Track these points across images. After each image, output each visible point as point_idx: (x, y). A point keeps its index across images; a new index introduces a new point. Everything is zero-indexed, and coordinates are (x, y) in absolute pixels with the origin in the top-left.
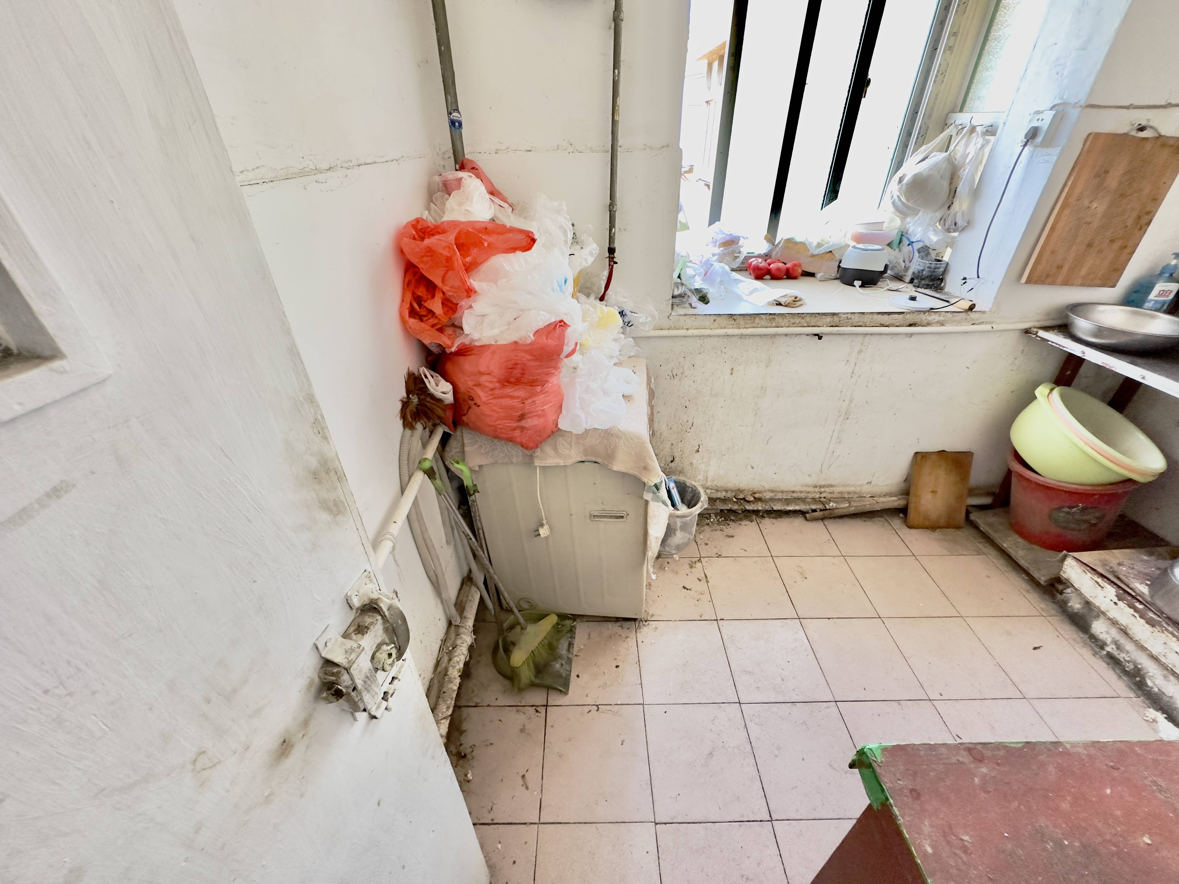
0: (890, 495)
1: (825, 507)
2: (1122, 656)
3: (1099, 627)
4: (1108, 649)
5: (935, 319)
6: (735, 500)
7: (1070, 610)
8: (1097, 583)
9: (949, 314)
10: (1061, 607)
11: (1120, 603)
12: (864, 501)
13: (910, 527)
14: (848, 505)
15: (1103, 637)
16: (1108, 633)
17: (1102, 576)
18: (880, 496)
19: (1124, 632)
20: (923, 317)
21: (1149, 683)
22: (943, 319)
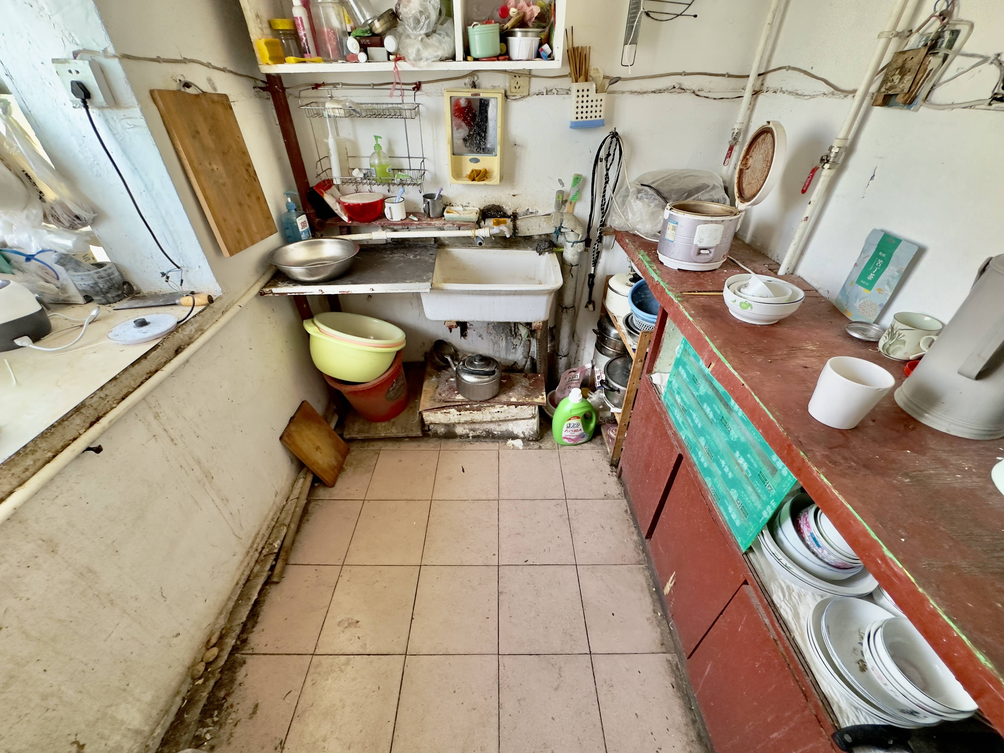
0: (295, 481)
1: (275, 553)
2: (478, 433)
3: (459, 430)
4: (471, 435)
5: (191, 330)
6: (200, 682)
7: (441, 434)
8: (445, 413)
9: (198, 318)
10: (436, 437)
11: (462, 413)
12: (289, 510)
13: (333, 486)
14: (285, 528)
15: (464, 432)
16: (465, 429)
17: (443, 408)
18: (291, 491)
19: (473, 423)
20: (180, 336)
21: (495, 433)
22: (198, 325)
